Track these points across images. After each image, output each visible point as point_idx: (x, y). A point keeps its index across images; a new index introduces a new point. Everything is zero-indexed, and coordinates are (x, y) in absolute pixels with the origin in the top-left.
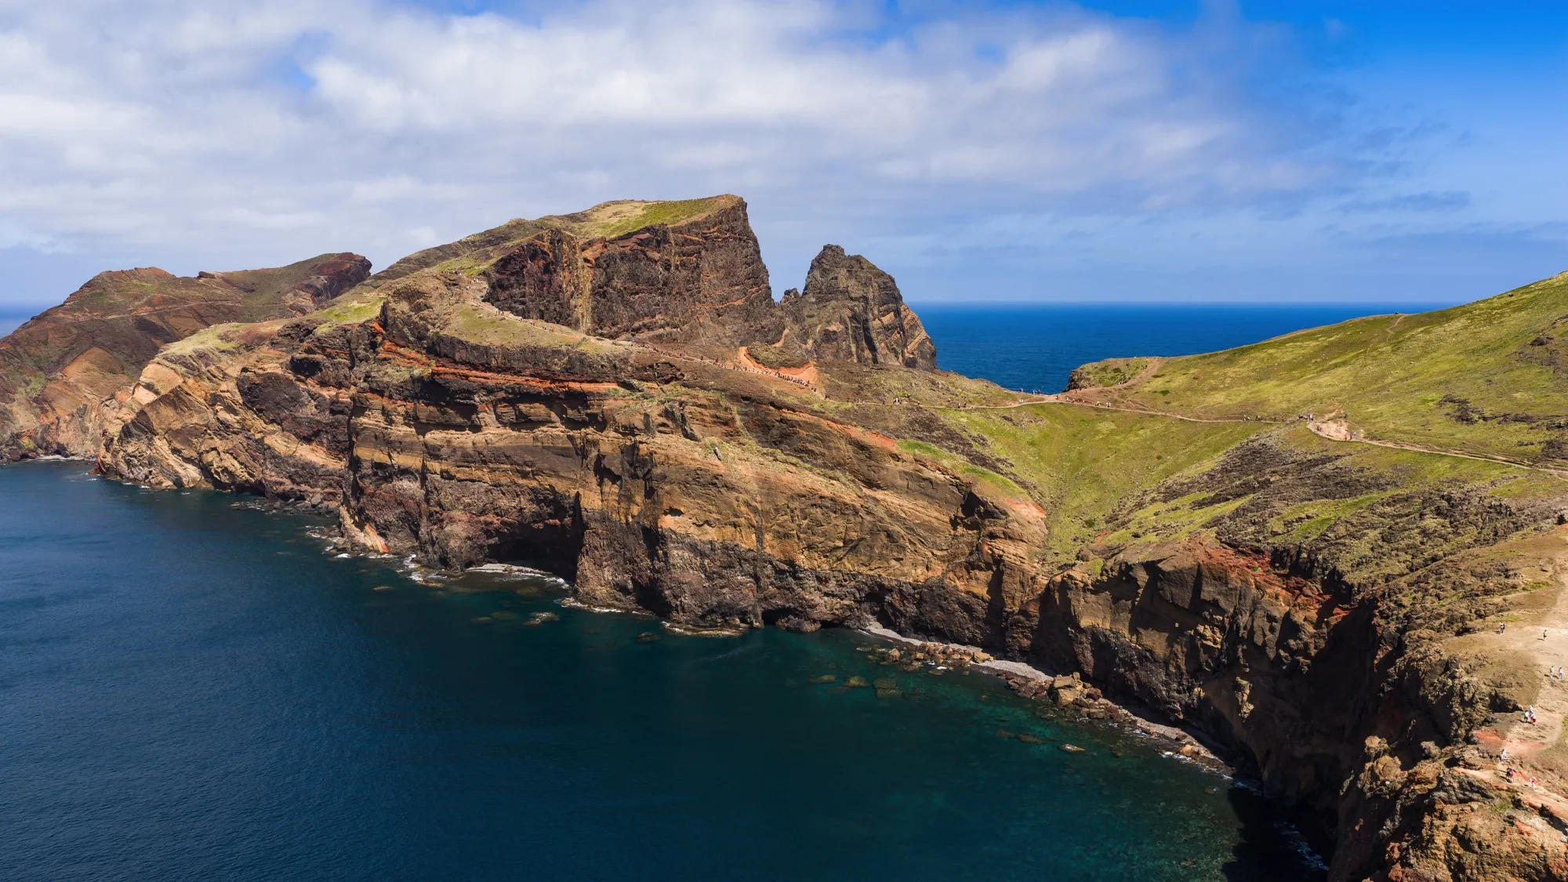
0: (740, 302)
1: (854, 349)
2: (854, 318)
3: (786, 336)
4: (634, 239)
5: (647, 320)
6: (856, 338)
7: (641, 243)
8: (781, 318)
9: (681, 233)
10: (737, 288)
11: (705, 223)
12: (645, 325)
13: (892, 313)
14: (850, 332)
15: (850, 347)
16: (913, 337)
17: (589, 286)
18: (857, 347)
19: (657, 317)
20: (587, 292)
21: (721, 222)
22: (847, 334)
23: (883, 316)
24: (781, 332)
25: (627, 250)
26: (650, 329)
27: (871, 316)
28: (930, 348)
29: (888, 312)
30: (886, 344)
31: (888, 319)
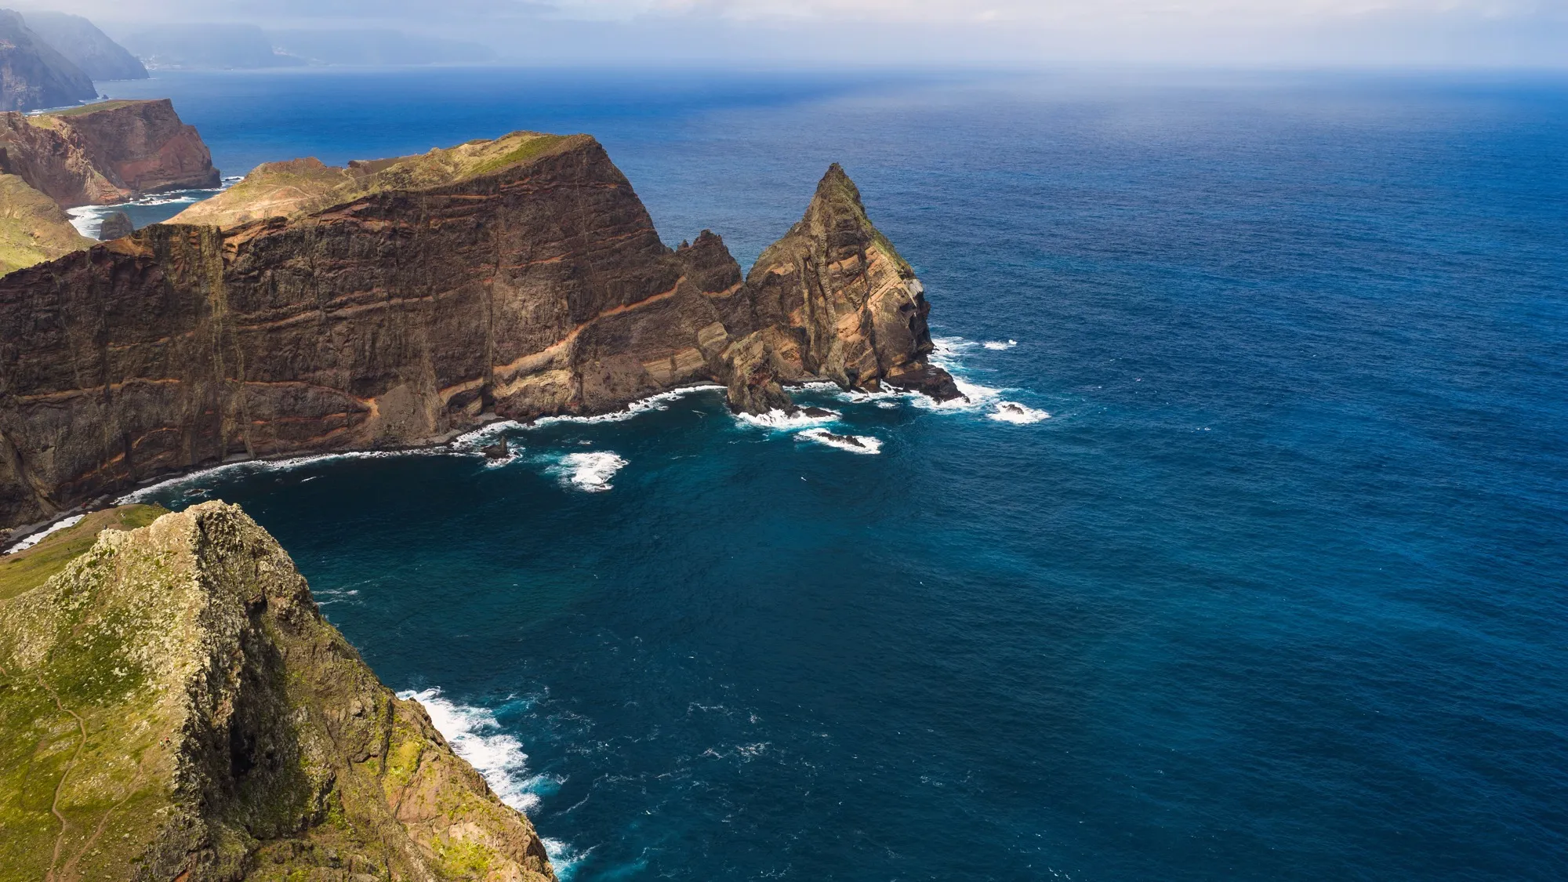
0: (556, 260)
1: (806, 295)
2: (807, 259)
3: (680, 285)
4: (347, 211)
5: (357, 294)
6: (809, 283)
7: (357, 214)
8: (672, 265)
9: (445, 193)
10: (553, 244)
11: (506, 176)
12: (353, 300)
13: (856, 257)
14: (802, 275)
15: (800, 292)
16: (878, 286)
17: (221, 273)
18: (810, 294)
19: (375, 290)
20: (219, 281)
21: (538, 172)
22: (799, 277)
23: (844, 259)
24: (673, 282)
25: (328, 225)
26: (360, 303)
27: (823, 259)
28: (898, 301)
29: (849, 255)
30: (844, 292)
31: (847, 264)
